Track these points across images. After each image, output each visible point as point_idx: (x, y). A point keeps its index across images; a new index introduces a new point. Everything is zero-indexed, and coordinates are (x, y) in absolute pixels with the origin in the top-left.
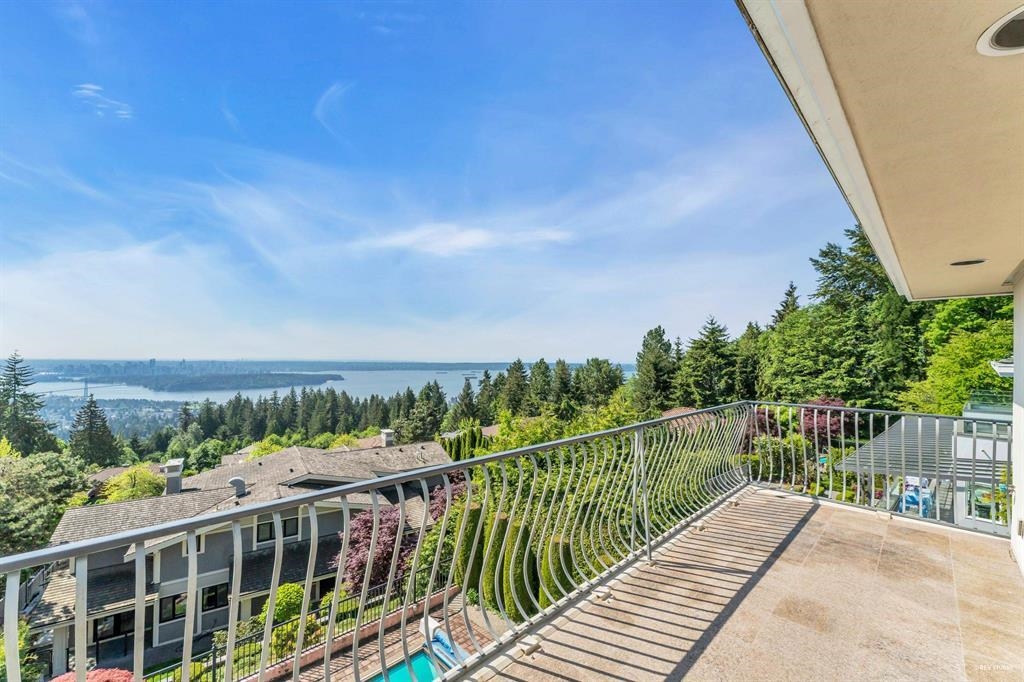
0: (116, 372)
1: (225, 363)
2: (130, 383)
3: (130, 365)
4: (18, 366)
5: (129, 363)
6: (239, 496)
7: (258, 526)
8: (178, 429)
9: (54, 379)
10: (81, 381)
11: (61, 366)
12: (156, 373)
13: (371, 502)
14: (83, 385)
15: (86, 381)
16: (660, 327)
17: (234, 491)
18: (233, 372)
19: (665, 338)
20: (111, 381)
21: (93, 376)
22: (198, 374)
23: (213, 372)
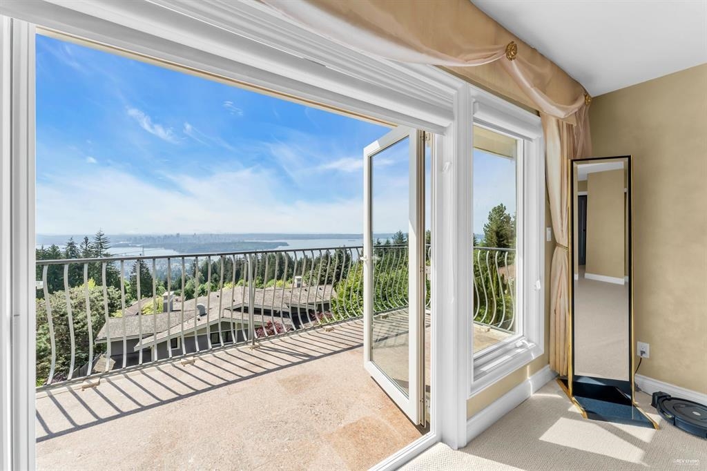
0: (159, 241)
1: (218, 235)
2: (166, 248)
3: (166, 237)
4: (102, 237)
5: (166, 236)
6: (201, 316)
7: (211, 334)
8: (191, 276)
9: (127, 246)
10: (140, 247)
11: (131, 238)
12: (180, 242)
13: (281, 322)
14: (141, 249)
15: (143, 247)
16: (502, 205)
17: (198, 313)
18: (223, 241)
19: (506, 212)
20: (156, 246)
21: (148, 244)
22: (203, 243)
23: (212, 241)
